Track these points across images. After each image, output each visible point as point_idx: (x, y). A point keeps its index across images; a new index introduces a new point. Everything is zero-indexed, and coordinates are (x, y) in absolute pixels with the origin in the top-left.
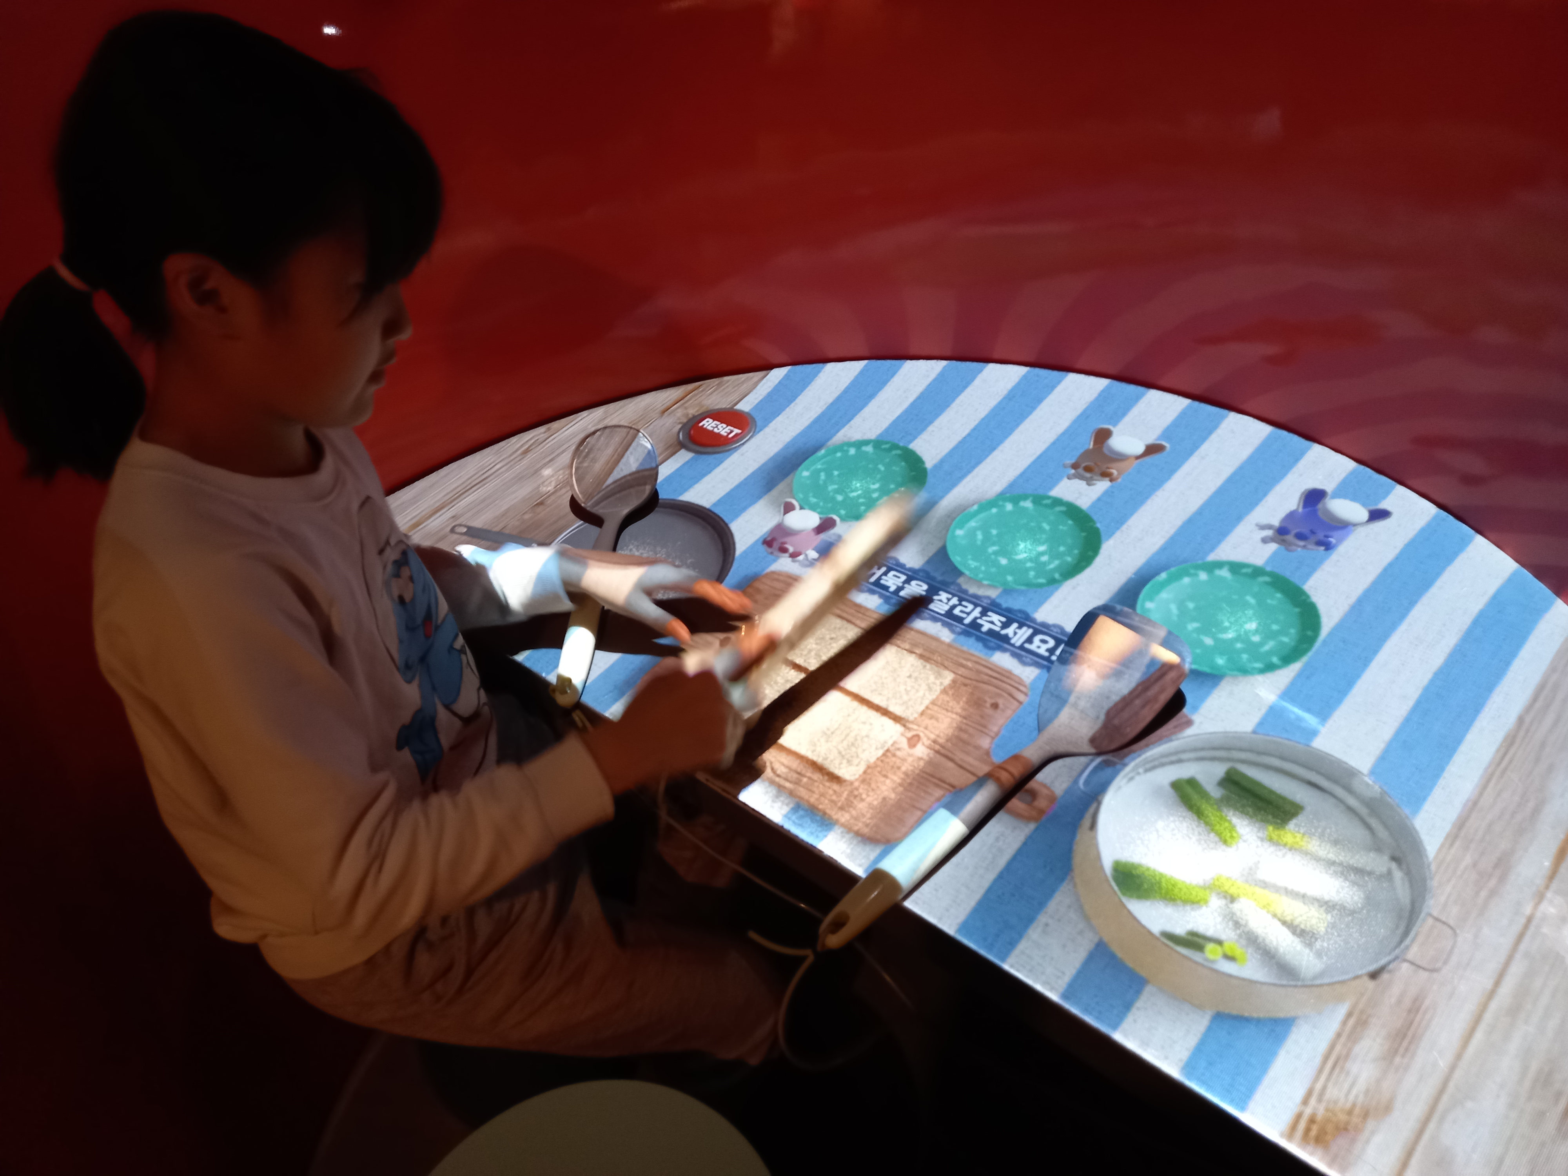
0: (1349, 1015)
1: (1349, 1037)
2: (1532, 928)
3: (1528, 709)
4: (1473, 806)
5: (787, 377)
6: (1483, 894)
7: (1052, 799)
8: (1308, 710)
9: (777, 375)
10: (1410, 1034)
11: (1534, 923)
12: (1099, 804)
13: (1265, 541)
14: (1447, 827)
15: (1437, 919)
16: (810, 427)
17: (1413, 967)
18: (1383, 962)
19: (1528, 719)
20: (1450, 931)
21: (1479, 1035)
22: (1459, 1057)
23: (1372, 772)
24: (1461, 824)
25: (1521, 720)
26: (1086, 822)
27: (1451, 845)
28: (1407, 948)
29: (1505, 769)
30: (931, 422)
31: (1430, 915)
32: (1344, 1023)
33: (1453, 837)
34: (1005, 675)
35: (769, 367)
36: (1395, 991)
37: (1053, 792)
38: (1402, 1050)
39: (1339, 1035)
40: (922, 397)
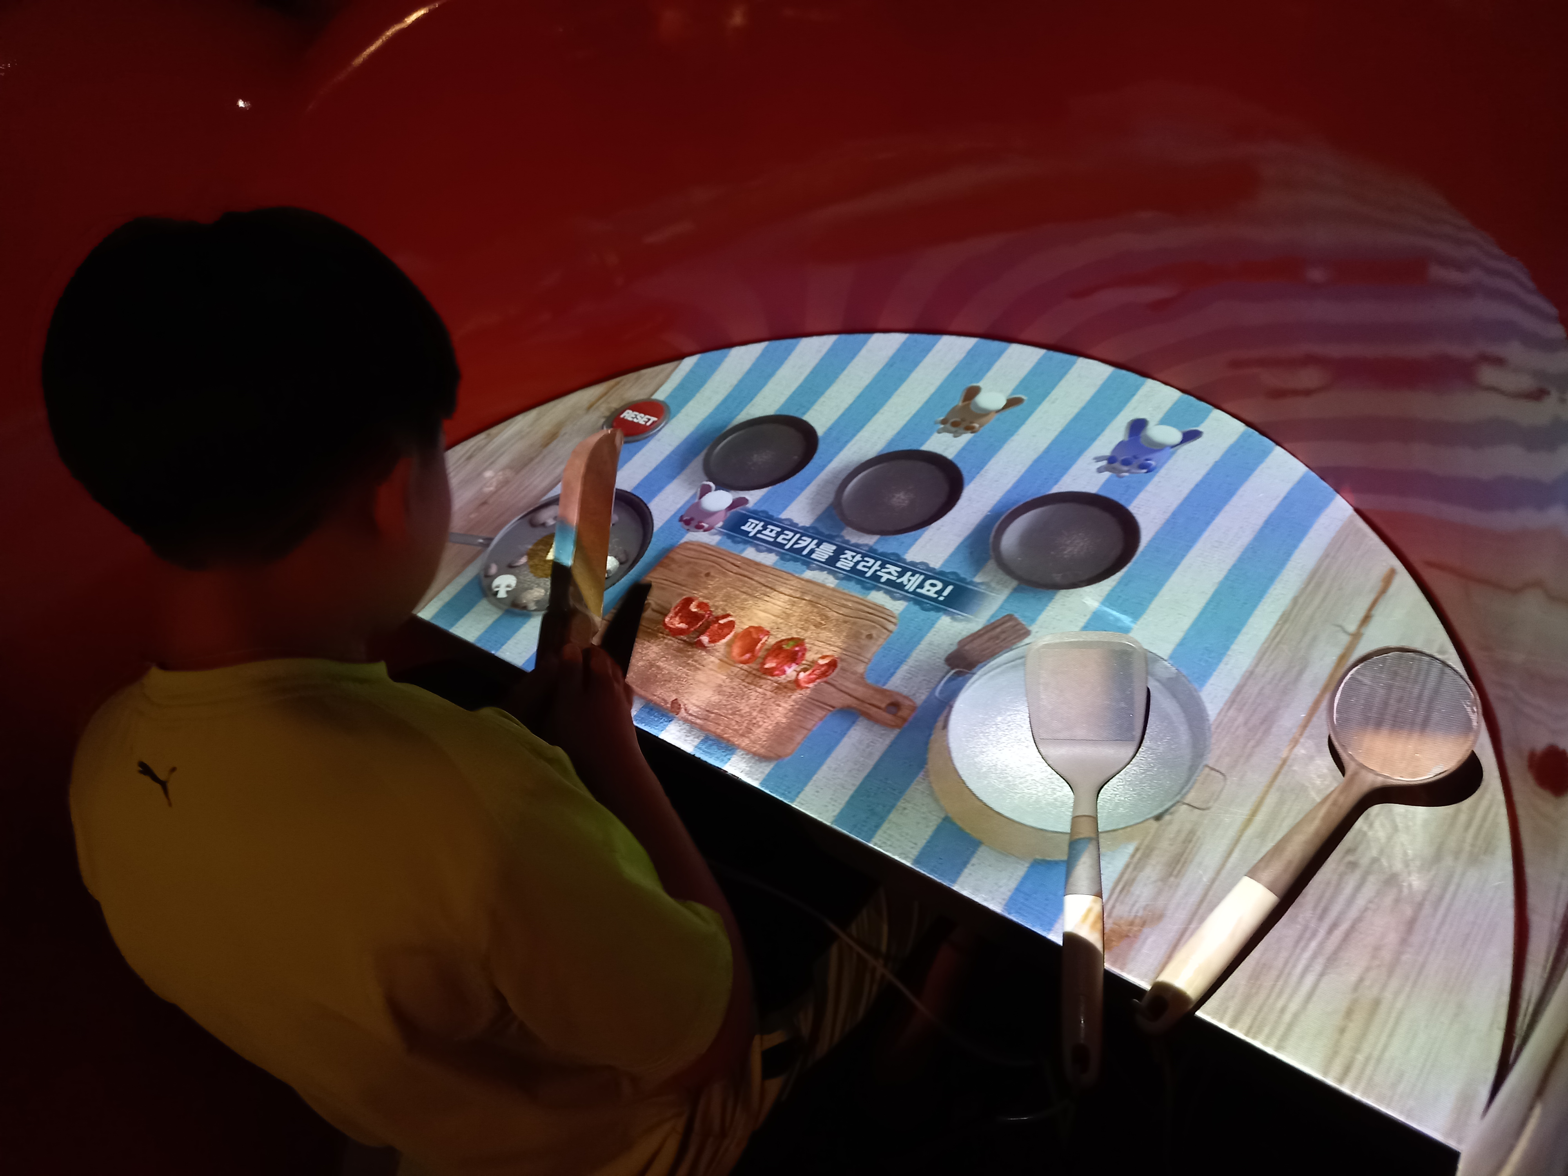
0: (1137, 850)
1: (1135, 869)
2: (1286, 768)
3: (1302, 591)
4: (1250, 675)
5: (697, 365)
6: (1252, 743)
7: (914, 708)
8: (1124, 612)
9: (689, 363)
10: (1183, 860)
11: (1288, 763)
12: (951, 707)
13: (1100, 470)
14: (1227, 695)
15: (1213, 769)
16: (718, 408)
17: (1190, 808)
18: (1166, 807)
19: (1301, 601)
20: (1221, 777)
21: (1236, 855)
22: (1218, 873)
23: (1171, 657)
24: (1239, 690)
25: (1295, 600)
26: (940, 724)
27: (1229, 709)
28: (1186, 794)
29: (1279, 643)
30: (822, 393)
31: (1207, 766)
32: (1133, 856)
33: (1231, 702)
34: (880, 610)
35: (680, 357)
36: (1174, 828)
37: (914, 703)
38: (1175, 872)
39: (1127, 866)
40: (815, 372)
